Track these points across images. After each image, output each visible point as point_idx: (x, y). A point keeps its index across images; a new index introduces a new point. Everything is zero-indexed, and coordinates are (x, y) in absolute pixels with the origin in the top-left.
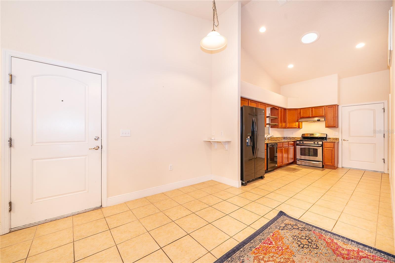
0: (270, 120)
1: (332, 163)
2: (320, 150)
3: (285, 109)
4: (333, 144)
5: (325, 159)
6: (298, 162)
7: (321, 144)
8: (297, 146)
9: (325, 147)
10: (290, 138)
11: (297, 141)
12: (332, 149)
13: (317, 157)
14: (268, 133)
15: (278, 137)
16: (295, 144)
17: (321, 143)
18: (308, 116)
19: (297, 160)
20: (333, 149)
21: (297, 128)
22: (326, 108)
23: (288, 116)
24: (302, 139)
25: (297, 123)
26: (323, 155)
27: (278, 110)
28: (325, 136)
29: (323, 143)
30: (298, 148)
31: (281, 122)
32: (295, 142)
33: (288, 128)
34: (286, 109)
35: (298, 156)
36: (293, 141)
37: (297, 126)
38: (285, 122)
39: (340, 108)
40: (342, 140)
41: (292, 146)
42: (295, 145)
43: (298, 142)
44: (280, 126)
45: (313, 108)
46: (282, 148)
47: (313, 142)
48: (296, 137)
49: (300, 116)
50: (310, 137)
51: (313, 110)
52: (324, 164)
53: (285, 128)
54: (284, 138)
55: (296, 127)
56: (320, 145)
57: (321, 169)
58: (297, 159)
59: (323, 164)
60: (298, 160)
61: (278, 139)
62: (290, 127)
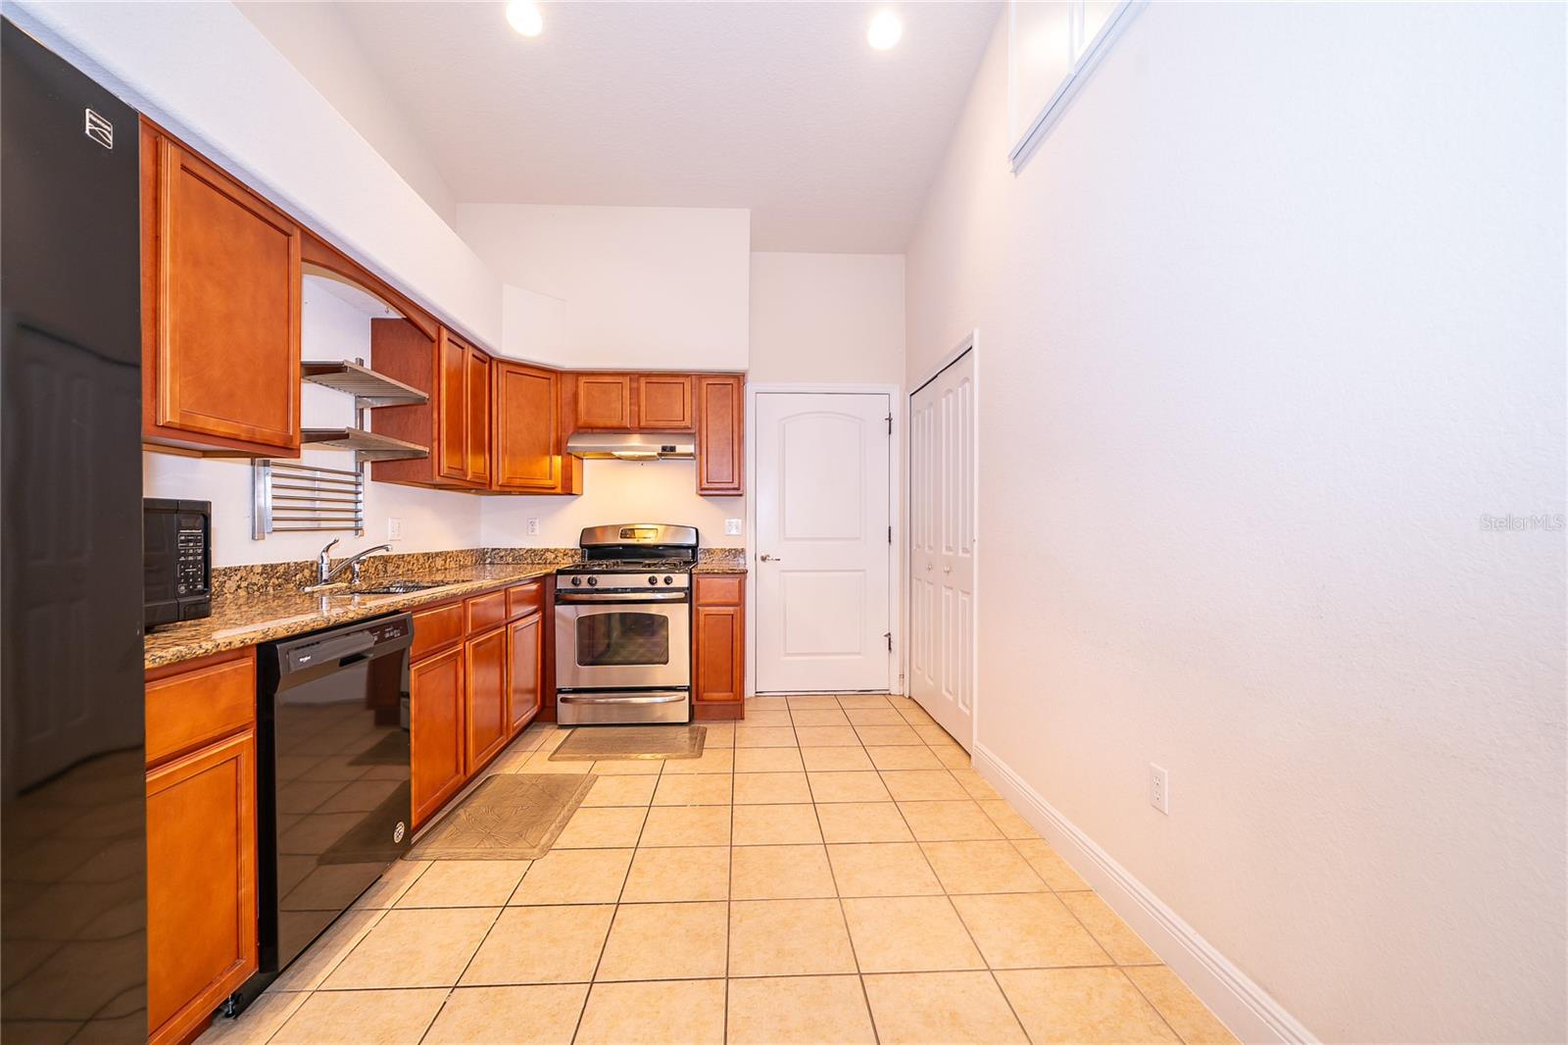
0: (368, 413)
1: (732, 691)
2: (678, 618)
3: (486, 361)
4: (736, 581)
5: (701, 670)
6: (566, 713)
7: (686, 585)
8: (559, 608)
9: (701, 601)
10: (517, 557)
11: (559, 577)
12: (731, 610)
13: (666, 663)
14: (352, 524)
15: (437, 554)
16: (547, 596)
17: (681, 580)
18: (615, 423)
19: (560, 696)
20: (735, 611)
21: (559, 490)
22: (700, 389)
23: (511, 415)
24: (583, 557)
25: (558, 460)
26: (694, 647)
27: (433, 341)
28: (693, 542)
29: (694, 578)
30: (565, 614)
31: (456, 444)
32: (550, 581)
33: (506, 490)
34: (491, 358)
35: (569, 671)
36: (535, 580)
37: (557, 480)
38: (483, 445)
39: (750, 389)
40: (759, 558)
41: (534, 607)
42: (550, 598)
43: (564, 583)
44: (444, 470)
45: (638, 381)
46: (455, 644)
47: (642, 580)
48: (552, 547)
49: (577, 419)
50: (624, 546)
51: (638, 389)
52: (697, 699)
53: (482, 486)
54: (482, 558)
55: (549, 483)
56: (681, 595)
57: (684, 734)
58: (560, 691)
59: (693, 703)
60: (563, 700)
61: (439, 562)
62: (518, 482)
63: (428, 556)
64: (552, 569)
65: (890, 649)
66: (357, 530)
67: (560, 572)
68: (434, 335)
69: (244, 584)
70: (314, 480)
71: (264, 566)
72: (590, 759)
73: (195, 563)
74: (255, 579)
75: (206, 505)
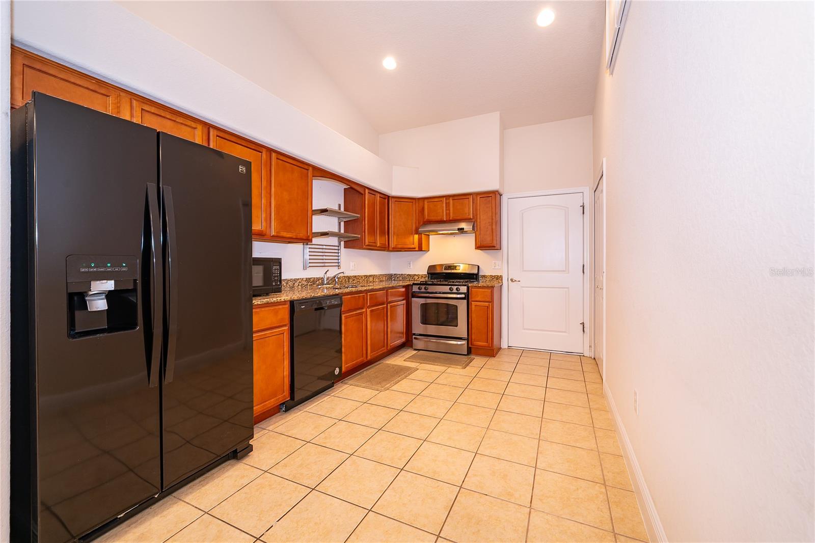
0: (342, 224)
1: (487, 342)
2: (462, 306)
3: (386, 198)
4: (490, 290)
5: (473, 331)
6: (419, 344)
7: (466, 292)
8: (414, 299)
9: (473, 299)
10: (403, 277)
11: (414, 286)
12: (487, 304)
13: (457, 326)
14: (337, 264)
15: (370, 276)
16: (409, 294)
17: (463, 289)
18: (439, 218)
19: (414, 336)
20: (489, 305)
21: (417, 249)
22: (477, 200)
23: (396, 220)
24: (429, 278)
25: (416, 236)
26: (470, 320)
27: (362, 194)
28: (476, 272)
29: (470, 288)
30: (417, 302)
31: (372, 232)
32: (410, 287)
33: (396, 250)
34: (389, 197)
35: (418, 327)
36: (404, 287)
37: (416, 245)
38: (386, 232)
39: (504, 199)
40: (509, 279)
41: (403, 298)
42: (410, 295)
43: (415, 289)
44: (367, 243)
45: (449, 199)
46: (362, 308)
47: (447, 289)
48: (417, 274)
49: (424, 218)
50: (446, 273)
51: (449, 203)
52: (471, 345)
53: (386, 248)
54: (390, 277)
55: (413, 246)
56: (463, 296)
57: (464, 358)
58: (414, 334)
59: (470, 346)
60: (415, 338)
61: (371, 279)
62: (400, 246)
63: (366, 276)
64: (411, 283)
65: (584, 331)
66: (338, 266)
67: (414, 284)
68: (362, 192)
69: (300, 284)
70: (323, 249)
71: (306, 278)
72: (419, 362)
73: (277, 276)
74: (304, 282)
75: (280, 259)
